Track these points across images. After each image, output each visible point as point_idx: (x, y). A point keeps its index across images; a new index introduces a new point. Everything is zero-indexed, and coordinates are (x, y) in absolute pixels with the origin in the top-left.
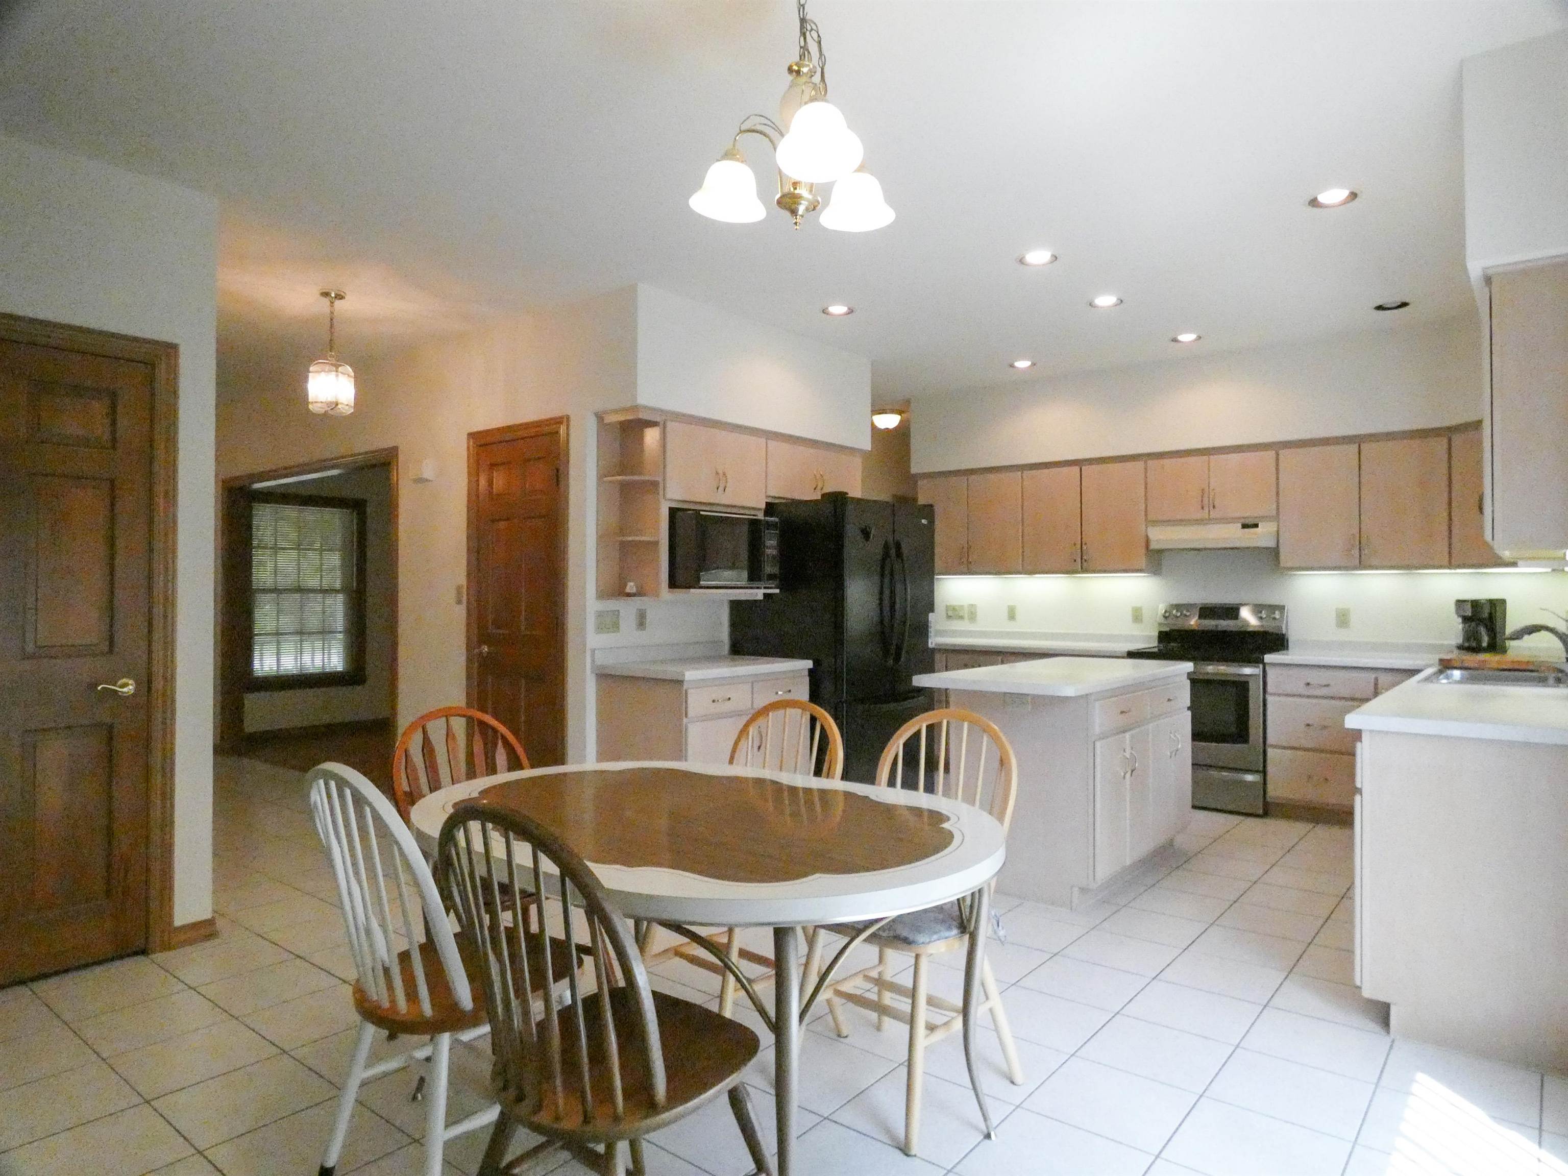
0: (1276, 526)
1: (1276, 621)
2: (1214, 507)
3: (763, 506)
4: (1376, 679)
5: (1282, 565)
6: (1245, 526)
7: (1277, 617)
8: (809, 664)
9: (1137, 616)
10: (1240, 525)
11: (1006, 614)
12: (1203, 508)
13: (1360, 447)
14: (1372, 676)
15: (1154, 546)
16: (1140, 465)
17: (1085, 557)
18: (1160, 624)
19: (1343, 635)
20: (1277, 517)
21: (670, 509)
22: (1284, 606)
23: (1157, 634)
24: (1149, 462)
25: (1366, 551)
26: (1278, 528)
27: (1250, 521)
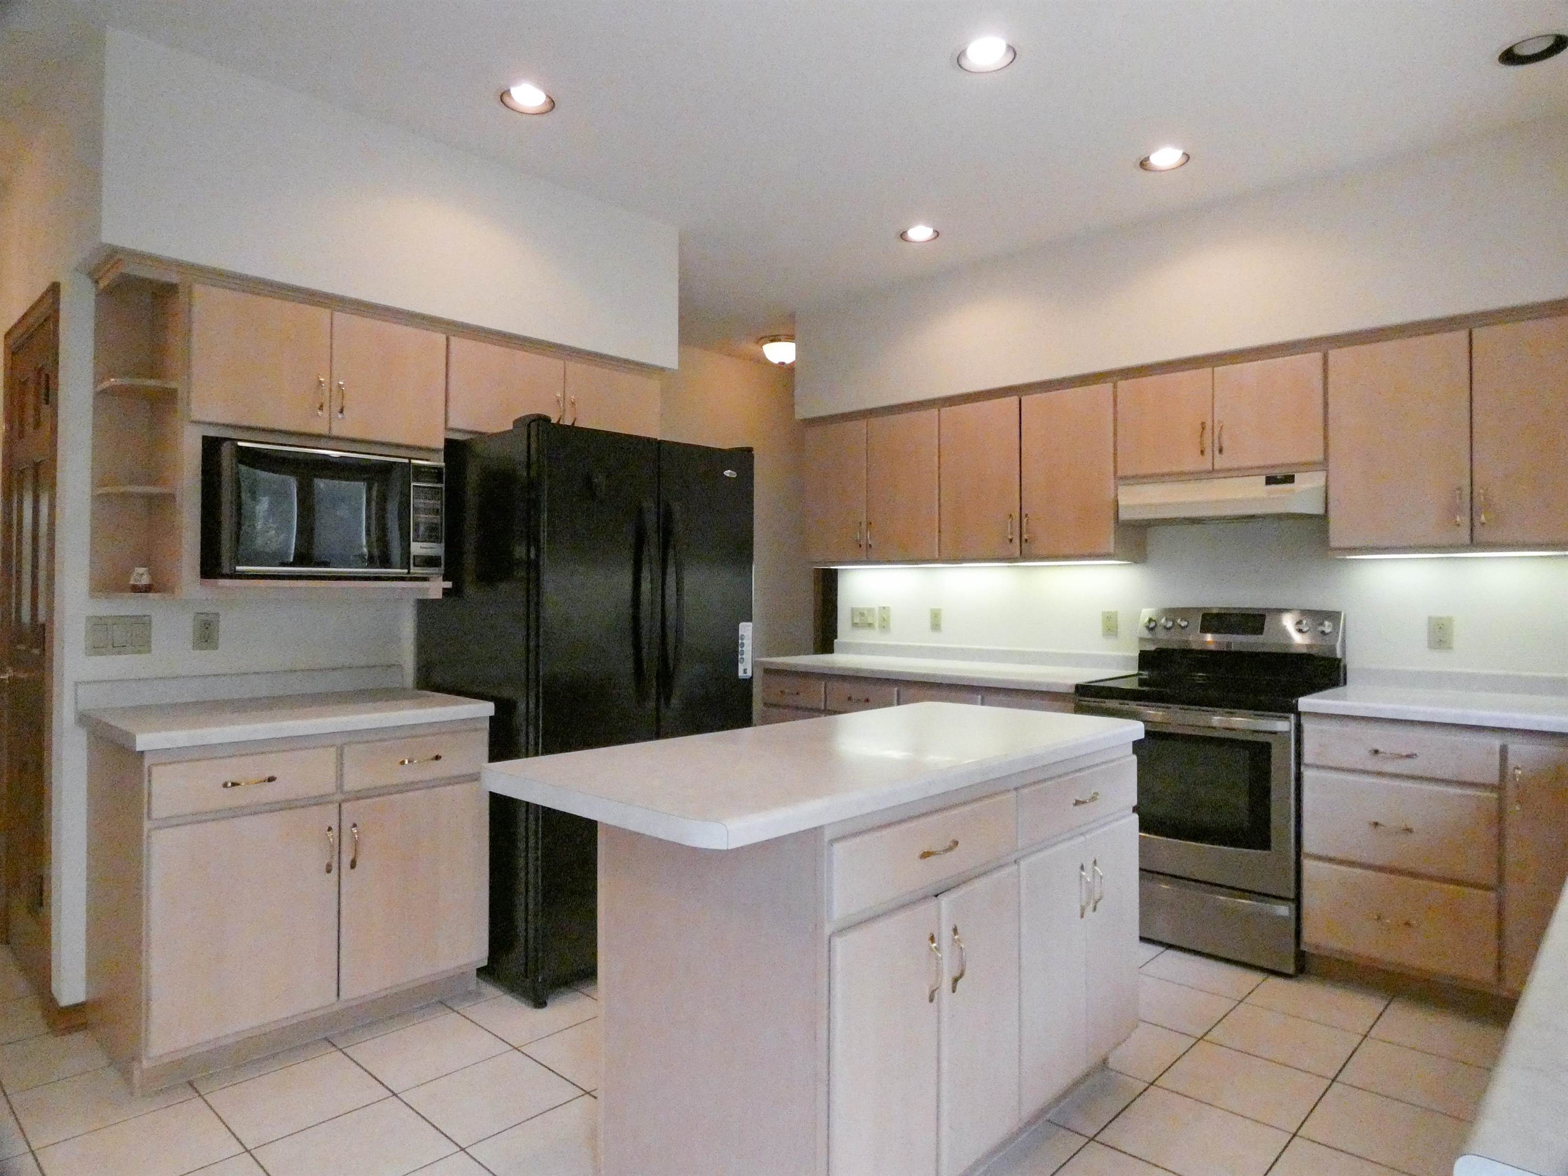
0: (1324, 479)
1: (1327, 638)
2: (1221, 451)
3: (441, 445)
4: (1504, 751)
5: (1334, 543)
6: (1270, 480)
7: (1328, 630)
8: (487, 709)
9: (1110, 626)
10: (1263, 479)
11: (927, 624)
12: (1202, 452)
13: (1470, 334)
14: (1496, 742)
15: (1124, 515)
16: (1106, 388)
17: (1025, 536)
18: (1142, 640)
19: (1439, 662)
20: (1324, 464)
21: (205, 438)
22: (1339, 613)
23: (1136, 654)
24: (1119, 383)
25: (1483, 518)
26: (1327, 480)
27: (1279, 473)
